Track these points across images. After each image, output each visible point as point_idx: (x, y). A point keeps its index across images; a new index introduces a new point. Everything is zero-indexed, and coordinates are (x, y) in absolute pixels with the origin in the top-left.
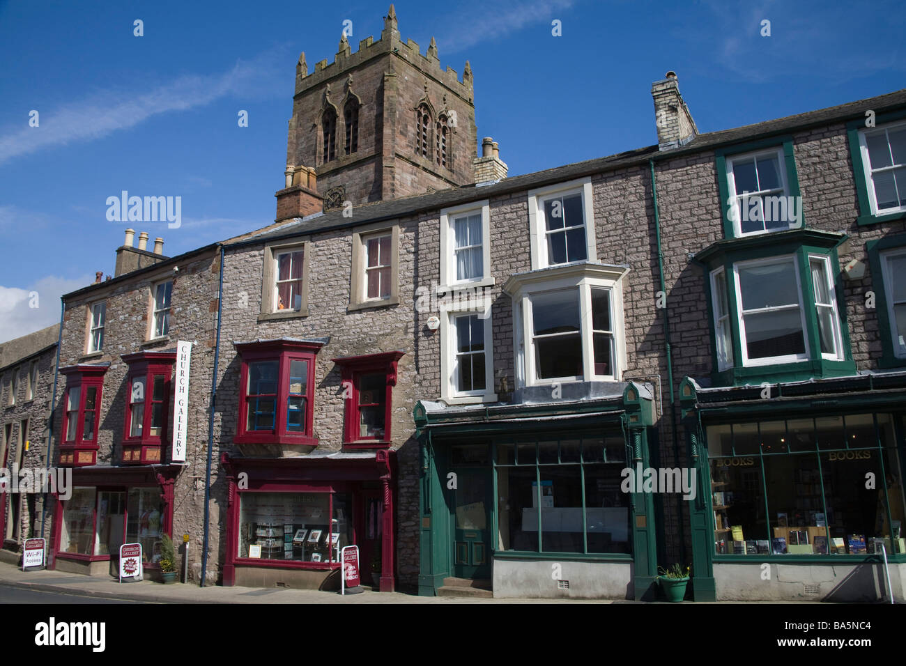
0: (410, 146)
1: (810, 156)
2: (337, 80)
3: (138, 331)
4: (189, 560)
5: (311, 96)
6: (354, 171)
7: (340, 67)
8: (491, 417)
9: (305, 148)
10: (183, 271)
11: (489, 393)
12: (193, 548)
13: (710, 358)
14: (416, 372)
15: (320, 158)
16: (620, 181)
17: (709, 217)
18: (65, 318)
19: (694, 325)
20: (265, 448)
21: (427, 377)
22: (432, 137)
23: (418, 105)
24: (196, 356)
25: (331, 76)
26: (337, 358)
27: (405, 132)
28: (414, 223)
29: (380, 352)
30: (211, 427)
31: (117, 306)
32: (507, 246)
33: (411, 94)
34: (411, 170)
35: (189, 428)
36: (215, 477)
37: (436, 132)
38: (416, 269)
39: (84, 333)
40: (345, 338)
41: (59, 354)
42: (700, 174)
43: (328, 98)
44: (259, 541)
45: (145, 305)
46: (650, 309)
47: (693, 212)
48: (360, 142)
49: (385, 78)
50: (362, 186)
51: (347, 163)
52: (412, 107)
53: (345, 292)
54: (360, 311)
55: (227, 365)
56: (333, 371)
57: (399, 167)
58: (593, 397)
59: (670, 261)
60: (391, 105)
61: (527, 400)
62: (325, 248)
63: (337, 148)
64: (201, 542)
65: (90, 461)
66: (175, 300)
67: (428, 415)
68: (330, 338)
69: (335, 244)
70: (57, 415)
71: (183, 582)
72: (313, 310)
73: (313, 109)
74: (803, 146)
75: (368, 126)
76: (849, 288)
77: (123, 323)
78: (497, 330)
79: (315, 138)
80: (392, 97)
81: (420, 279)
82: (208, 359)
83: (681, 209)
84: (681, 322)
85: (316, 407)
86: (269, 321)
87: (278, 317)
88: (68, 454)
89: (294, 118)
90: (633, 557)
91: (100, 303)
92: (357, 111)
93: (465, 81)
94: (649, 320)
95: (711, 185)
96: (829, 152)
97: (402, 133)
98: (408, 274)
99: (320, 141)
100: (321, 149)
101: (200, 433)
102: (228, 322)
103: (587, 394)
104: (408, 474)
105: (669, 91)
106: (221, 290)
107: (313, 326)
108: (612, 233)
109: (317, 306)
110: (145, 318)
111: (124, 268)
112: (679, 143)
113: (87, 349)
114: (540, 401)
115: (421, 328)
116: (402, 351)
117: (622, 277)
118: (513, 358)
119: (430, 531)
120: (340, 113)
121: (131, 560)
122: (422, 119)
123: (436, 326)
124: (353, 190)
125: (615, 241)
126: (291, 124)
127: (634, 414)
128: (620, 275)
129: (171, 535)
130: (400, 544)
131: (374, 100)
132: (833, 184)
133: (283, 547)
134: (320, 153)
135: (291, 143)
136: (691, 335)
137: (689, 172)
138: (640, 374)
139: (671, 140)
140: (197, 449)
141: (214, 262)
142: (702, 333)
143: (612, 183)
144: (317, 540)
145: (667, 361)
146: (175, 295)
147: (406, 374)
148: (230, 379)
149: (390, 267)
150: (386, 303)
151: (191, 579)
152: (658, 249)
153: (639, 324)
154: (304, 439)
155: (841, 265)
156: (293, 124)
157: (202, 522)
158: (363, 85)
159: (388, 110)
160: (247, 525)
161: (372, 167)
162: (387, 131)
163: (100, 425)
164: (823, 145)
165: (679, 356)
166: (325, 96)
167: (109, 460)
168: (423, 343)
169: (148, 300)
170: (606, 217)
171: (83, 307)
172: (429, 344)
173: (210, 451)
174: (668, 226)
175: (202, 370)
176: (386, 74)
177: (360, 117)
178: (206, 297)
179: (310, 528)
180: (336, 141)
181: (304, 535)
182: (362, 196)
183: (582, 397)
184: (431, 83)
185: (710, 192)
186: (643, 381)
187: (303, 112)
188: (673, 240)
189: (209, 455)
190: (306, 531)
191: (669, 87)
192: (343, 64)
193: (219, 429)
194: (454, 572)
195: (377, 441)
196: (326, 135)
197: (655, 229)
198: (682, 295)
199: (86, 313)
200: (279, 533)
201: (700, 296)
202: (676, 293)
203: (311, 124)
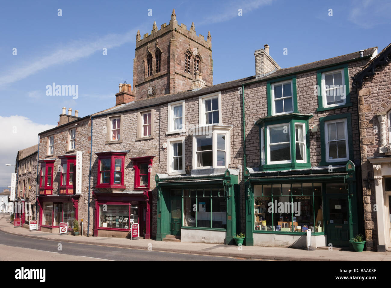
0: (182, 69)
1: (302, 84)
2: (152, 42)
3: (65, 147)
4: (83, 228)
5: (142, 49)
6: (159, 80)
7: (153, 36)
8: (181, 180)
9: (140, 70)
10: (79, 125)
11: (183, 171)
12: (85, 224)
13: (259, 160)
14: (159, 163)
15: (146, 74)
16: (232, 93)
17: (263, 108)
18: (40, 142)
19: (255, 148)
20: (106, 189)
21: (162, 165)
22: (192, 64)
23: (186, 52)
24: (84, 156)
25: (150, 40)
26: (132, 158)
27: (180, 63)
28: (159, 108)
29: (147, 156)
30: (90, 182)
31: (58, 138)
32: (191, 118)
33: (183, 47)
34: (182, 79)
35: (82, 182)
36: (91, 199)
37: (194, 63)
38: (160, 125)
39: (47, 147)
40: (135, 150)
41: (39, 155)
42: (261, 90)
43: (149, 50)
44: (107, 221)
45: (67, 138)
46: (240, 142)
47: (257, 105)
48: (162, 68)
49: (171, 41)
50: (162, 86)
51: (156, 77)
52: (183, 52)
53: (135, 134)
54: (140, 141)
55: (95, 160)
56: (131, 162)
57: (177, 78)
58: (215, 174)
59: (248, 124)
60: (173, 52)
61: (193, 174)
62: (128, 117)
63: (153, 70)
64: (87, 222)
65: (50, 193)
66: (77, 136)
67: (160, 179)
68: (130, 151)
69: (131, 116)
70: (39, 177)
71: (81, 235)
72: (124, 140)
73: (143, 54)
74: (300, 80)
75: (164, 61)
76: (312, 136)
77: (60, 144)
78: (186, 148)
79: (144, 66)
80: (174, 49)
81: (161, 129)
82: (89, 158)
83: (253, 104)
84: (250, 147)
85: (125, 175)
86: (109, 144)
87: (112, 143)
88: (42, 191)
89: (136, 58)
90: (226, 230)
91: (52, 136)
92: (160, 55)
93: (208, 40)
94: (239, 146)
95: (264, 95)
96: (309, 82)
97: (178, 64)
98: (157, 127)
99: (146, 68)
100: (147, 71)
101: (86, 184)
102: (95, 144)
103: (213, 173)
104: (156, 199)
105: (261, 54)
106: (92, 132)
107: (124, 146)
108: (228, 113)
109: (125, 139)
110: (67, 142)
111: (62, 122)
112: (263, 75)
113: (48, 153)
114: (197, 175)
115: (161, 147)
116: (154, 155)
117: (230, 130)
118: (191, 159)
119: (160, 219)
120: (154, 56)
121: (64, 228)
122: (188, 57)
123: (165, 147)
124: (159, 88)
125: (229, 116)
126: (134, 61)
127: (228, 180)
128: (229, 129)
129: (77, 219)
130: (153, 223)
131: (167, 50)
132: (309, 95)
133: (115, 224)
134: (146, 72)
135: (135, 68)
136: (253, 152)
137: (257, 90)
138: (235, 165)
139: (260, 74)
140: (85, 189)
141: (89, 122)
142: (257, 151)
143: (229, 94)
144: (126, 221)
145: (244, 162)
146: (77, 134)
147: (156, 164)
148: (96, 165)
149: (151, 125)
150: (149, 138)
151: (84, 234)
152: (243, 119)
153: (236, 147)
154: (121, 187)
155: (309, 127)
156: (135, 60)
157: (87, 215)
158: (162, 44)
159: (172, 54)
160: (103, 216)
161: (166, 78)
162: (172, 63)
163: (53, 181)
164: (307, 79)
165: (249, 160)
166: (147, 49)
167: (57, 193)
168: (162, 153)
169: (67, 136)
170: (226, 107)
171: (46, 138)
172: (163, 153)
173: (89, 190)
174: (248, 111)
175: (86, 162)
176: (171, 39)
177: (161, 58)
178: (87, 135)
179: (124, 217)
180: (152, 68)
181: (122, 220)
182: (162, 90)
183: (211, 174)
184: (192, 42)
185: (264, 98)
186: (235, 168)
187: (139, 56)
188: (249, 116)
189: (89, 192)
190: (123, 218)
191: (261, 52)
192: (154, 35)
193: (93, 182)
194: (170, 233)
195: (146, 187)
196: (148, 65)
197: (243, 112)
198: (251, 137)
199: (47, 140)
200: (114, 219)
201: (257, 137)
202: (249, 136)
203: (142, 61)
